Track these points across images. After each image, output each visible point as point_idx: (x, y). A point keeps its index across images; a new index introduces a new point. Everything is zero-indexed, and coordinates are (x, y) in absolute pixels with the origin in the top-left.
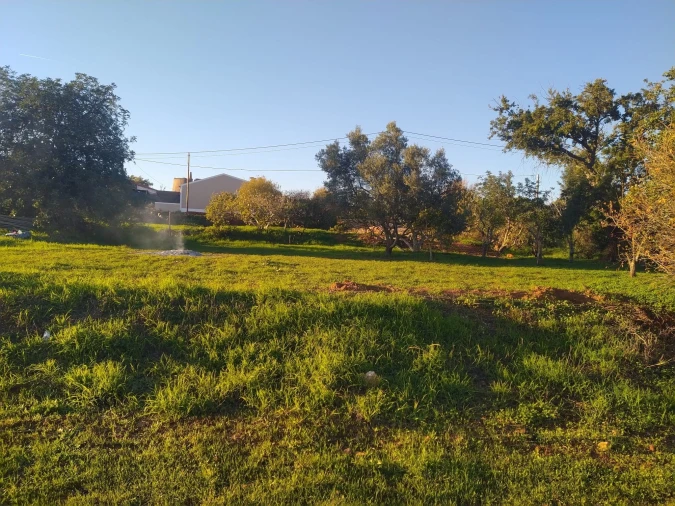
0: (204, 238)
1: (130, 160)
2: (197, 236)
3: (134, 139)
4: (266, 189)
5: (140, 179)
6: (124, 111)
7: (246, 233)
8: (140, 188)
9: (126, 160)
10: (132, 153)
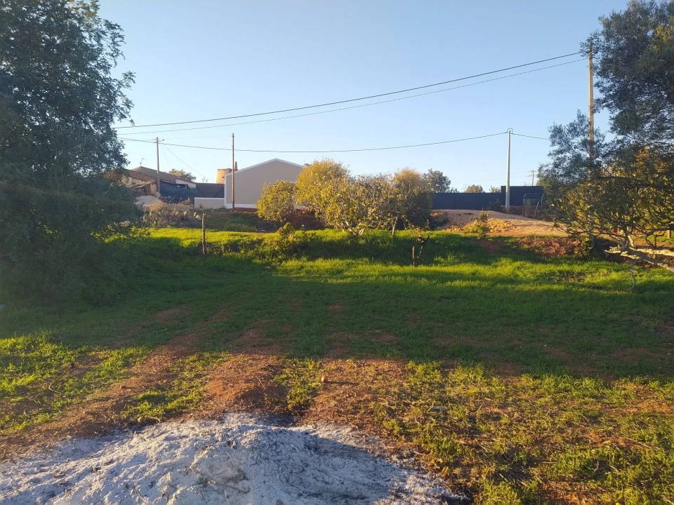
0: (263, 256)
1: (123, 116)
2: (250, 253)
3: (129, 76)
4: (333, 173)
5: (182, 173)
6: (110, 26)
7: (331, 243)
8: (179, 182)
9: (116, 118)
10: (128, 104)
